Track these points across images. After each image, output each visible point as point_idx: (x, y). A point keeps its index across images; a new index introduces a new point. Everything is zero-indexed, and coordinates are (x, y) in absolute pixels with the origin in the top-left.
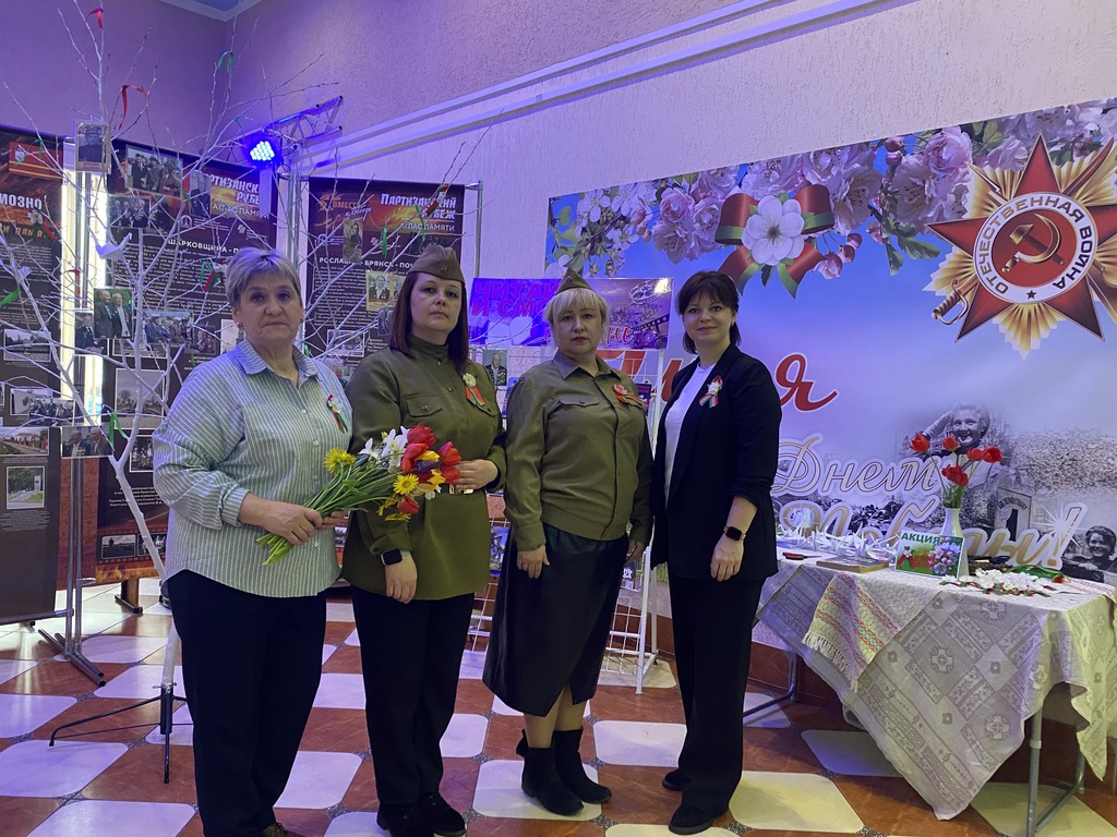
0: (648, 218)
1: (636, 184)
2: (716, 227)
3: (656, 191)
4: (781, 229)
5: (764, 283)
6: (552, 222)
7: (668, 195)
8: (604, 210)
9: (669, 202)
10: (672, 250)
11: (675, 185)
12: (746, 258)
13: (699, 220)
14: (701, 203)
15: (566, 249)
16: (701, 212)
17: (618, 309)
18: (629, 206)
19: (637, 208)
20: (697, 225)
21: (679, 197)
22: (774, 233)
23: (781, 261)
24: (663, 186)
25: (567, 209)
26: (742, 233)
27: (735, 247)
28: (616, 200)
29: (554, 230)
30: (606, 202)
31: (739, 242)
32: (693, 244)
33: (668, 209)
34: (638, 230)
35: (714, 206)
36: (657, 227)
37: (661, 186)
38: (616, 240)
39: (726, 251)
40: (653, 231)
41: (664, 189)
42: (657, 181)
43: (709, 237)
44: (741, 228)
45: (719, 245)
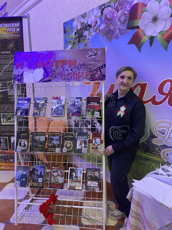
0: (98, 24)
1: (93, 9)
2: (127, 22)
3: (100, 11)
4: (159, 17)
5: (151, 45)
6: (65, 32)
7: (106, 11)
8: (82, 24)
9: (106, 15)
10: (108, 36)
11: (109, 6)
12: (142, 34)
13: (119, 20)
14: (120, 12)
15: (70, 42)
16: (120, 16)
17: (82, 63)
18: (91, 20)
19: (94, 20)
20: (119, 23)
21: (110, 11)
22: (155, 19)
23: (159, 33)
24: (103, 7)
25: (69, 26)
26: (139, 23)
27: (136, 30)
28: (86, 19)
29: (66, 35)
30: (82, 20)
31: (138, 27)
32: (117, 32)
33: (106, 18)
34: (95, 30)
35: (126, 12)
36: (102, 27)
37: (102, 8)
38: (87, 35)
39: (132, 32)
40: (100, 29)
41: (104, 9)
42: (100, 6)
43: (124, 27)
44: (138, 20)
45: (129, 30)
